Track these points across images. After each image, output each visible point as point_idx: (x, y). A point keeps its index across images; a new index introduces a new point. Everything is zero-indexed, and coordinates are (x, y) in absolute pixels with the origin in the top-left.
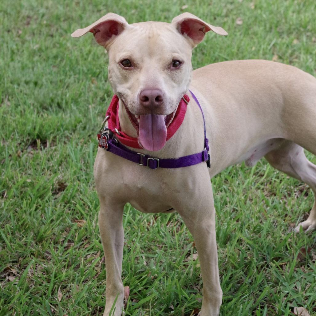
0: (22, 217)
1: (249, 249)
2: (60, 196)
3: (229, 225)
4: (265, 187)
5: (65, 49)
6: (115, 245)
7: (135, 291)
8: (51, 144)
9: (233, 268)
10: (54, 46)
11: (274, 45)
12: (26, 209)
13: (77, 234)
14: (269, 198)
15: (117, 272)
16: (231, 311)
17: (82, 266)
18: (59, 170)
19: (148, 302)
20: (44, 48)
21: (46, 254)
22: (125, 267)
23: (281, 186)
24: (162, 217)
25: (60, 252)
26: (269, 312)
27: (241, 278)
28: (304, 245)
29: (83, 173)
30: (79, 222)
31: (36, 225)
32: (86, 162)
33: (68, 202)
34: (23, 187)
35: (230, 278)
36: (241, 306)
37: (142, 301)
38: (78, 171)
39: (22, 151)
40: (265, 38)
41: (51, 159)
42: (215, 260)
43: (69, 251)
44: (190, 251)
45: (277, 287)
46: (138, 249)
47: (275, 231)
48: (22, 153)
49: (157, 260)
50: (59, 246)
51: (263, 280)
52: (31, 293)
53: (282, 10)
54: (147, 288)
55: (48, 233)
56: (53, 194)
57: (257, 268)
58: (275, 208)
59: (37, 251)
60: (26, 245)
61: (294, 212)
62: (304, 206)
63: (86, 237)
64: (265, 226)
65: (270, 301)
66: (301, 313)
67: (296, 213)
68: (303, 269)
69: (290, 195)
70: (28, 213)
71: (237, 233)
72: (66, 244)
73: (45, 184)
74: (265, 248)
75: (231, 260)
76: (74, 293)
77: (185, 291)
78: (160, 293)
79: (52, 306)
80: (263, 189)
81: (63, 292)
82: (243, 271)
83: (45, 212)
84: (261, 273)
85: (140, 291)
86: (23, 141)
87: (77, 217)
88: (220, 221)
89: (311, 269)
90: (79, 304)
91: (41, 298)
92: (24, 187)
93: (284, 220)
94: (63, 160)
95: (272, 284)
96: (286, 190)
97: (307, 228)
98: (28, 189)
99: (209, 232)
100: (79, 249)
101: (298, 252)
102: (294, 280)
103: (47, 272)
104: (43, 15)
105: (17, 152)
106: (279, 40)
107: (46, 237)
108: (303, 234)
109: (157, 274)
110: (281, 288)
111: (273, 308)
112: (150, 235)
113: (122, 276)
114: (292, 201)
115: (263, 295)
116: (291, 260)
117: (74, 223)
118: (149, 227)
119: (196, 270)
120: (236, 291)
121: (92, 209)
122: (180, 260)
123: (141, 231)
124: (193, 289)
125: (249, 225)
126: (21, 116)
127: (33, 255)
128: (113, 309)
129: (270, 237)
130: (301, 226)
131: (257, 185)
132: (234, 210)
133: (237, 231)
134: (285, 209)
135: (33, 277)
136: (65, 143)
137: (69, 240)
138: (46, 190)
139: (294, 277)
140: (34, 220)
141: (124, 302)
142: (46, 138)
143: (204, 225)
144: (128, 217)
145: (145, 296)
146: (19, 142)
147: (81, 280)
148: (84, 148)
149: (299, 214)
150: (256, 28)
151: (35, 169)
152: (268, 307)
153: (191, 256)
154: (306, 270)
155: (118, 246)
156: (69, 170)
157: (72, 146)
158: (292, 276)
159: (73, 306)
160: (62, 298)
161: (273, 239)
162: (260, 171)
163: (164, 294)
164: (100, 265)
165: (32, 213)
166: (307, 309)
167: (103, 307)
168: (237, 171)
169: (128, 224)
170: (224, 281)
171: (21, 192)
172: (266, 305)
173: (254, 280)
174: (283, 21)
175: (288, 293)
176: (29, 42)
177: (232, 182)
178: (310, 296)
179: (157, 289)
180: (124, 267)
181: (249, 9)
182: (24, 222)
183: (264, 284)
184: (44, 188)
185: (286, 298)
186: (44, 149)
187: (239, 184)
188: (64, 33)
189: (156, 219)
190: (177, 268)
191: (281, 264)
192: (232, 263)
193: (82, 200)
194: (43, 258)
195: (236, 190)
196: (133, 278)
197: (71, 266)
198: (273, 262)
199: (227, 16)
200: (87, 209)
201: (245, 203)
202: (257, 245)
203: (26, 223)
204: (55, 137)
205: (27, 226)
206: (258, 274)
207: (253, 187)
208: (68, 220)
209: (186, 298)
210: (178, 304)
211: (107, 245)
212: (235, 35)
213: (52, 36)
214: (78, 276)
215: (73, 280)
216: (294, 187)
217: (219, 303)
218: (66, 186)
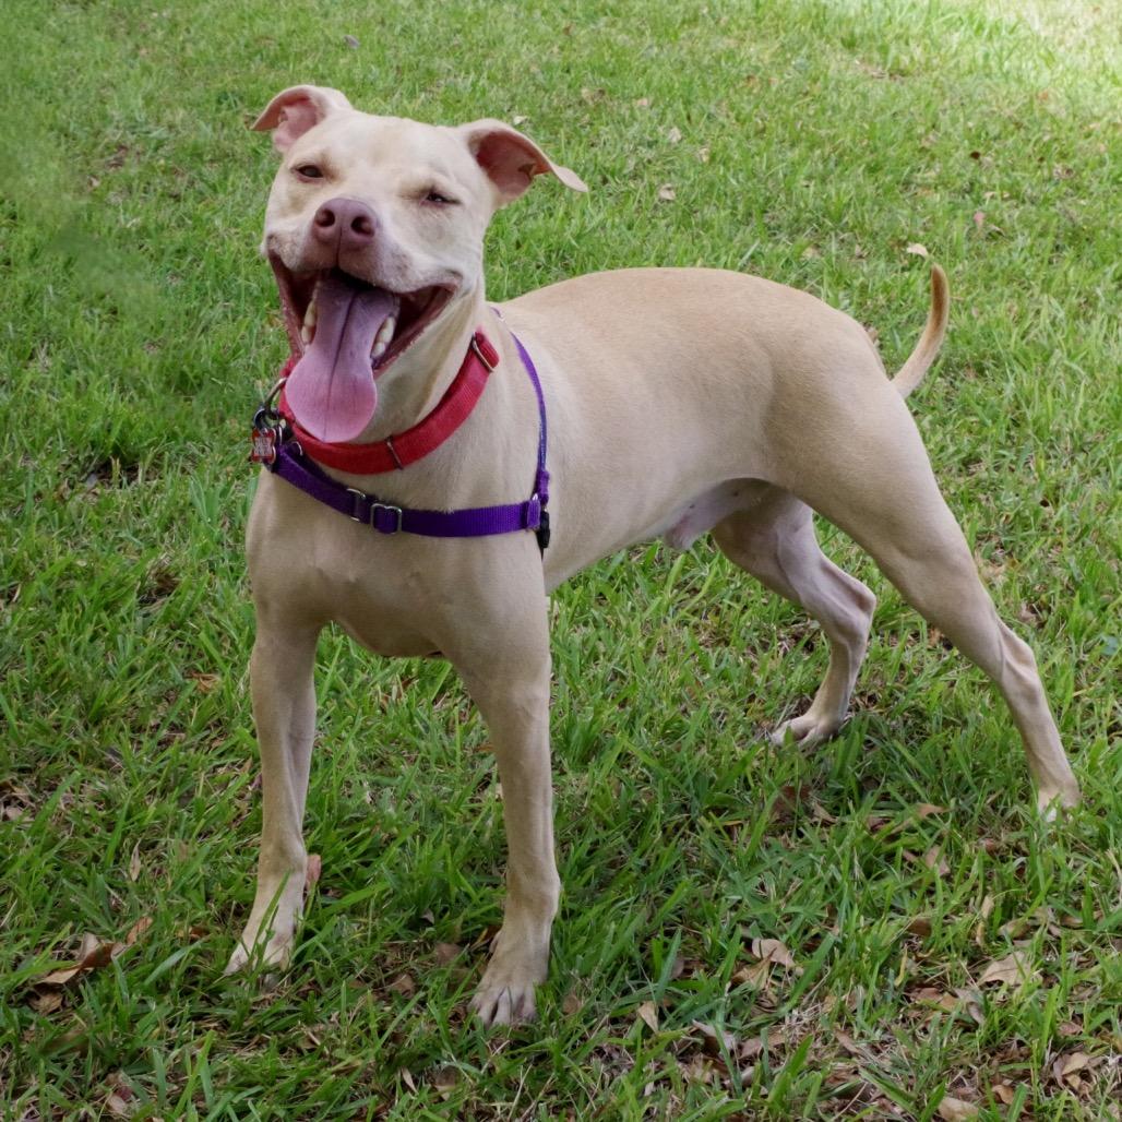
0: (54, 654)
1: (647, 781)
2: (158, 609)
3: (598, 713)
4: (703, 621)
5: (208, 233)
6: (291, 736)
7: (334, 868)
8: (148, 472)
9: (598, 825)
10: (181, 224)
11: (752, 257)
12: (68, 635)
13: (195, 711)
14: (710, 650)
15: (291, 813)
16: (584, 938)
17: (199, 794)
18: (163, 541)
19: (367, 901)
20: (152, 227)
21: (110, 757)
22: (315, 802)
23: (747, 620)
24: (423, 682)
25: (147, 754)
26: (686, 947)
27: (620, 853)
28: (792, 780)
29: (226, 553)
30: (204, 679)
31: (90, 677)
32: (237, 525)
33: (181, 625)
34: (63, 578)
35: (590, 852)
36: (613, 926)
37: (353, 898)
38: (212, 547)
39: (72, 487)
40: (731, 240)
41: (144, 513)
42: (545, 791)
43: (170, 751)
44: (489, 775)
45: (712, 884)
46: (353, 760)
47: (720, 735)
48: (69, 492)
49: (400, 791)
50: (144, 738)
51: (678, 862)
52: (61, 853)
53: (780, 169)
54: (367, 864)
55: (120, 700)
56: (143, 603)
57: (664, 830)
58: (724, 677)
59: (84, 747)
60: (57, 727)
61: (773, 691)
62: (799, 676)
63: (219, 720)
64: (695, 721)
65: (692, 917)
66: (771, 955)
67: (778, 693)
68: (785, 840)
69: (765, 646)
70: (71, 645)
71: (618, 735)
72: (164, 733)
73: (122, 575)
74: (689, 779)
75: (595, 804)
76: (174, 862)
77: (468, 877)
78: (401, 879)
79: (112, 892)
80: (696, 627)
81: (143, 855)
82: (626, 834)
83: (115, 647)
84: (673, 843)
85: (348, 871)
86: (76, 460)
87: (199, 663)
88: (575, 702)
89: (807, 843)
90: (183, 891)
91: (84, 870)
92: (69, 578)
93: (746, 711)
94: (176, 515)
95: (700, 873)
96: (756, 634)
97: (805, 734)
98: (78, 584)
99: (529, 717)
100: (197, 749)
101: (776, 794)
102: (760, 869)
103: (106, 801)
104: (160, 144)
105: (57, 486)
106: (768, 248)
107: (113, 712)
108: (793, 750)
109: (398, 827)
110: (724, 885)
111: (698, 937)
112: (388, 727)
113: (305, 828)
114: (770, 663)
115: (671, 902)
116: (756, 815)
117: (188, 681)
118: (386, 706)
119: (500, 825)
120: (604, 885)
121: (240, 646)
122: (461, 797)
123: (364, 713)
124: (491, 874)
125: (651, 718)
126: (78, 395)
127: (75, 755)
128: (273, 909)
129: (704, 750)
130: (789, 728)
131: (682, 613)
132: (616, 674)
133: (620, 728)
134: (750, 682)
135: (69, 812)
136: (183, 470)
137: (172, 723)
138: (124, 590)
139: (760, 861)
140: (85, 664)
141: (305, 895)
142: (137, 456)
143: (518, 695)
144: (333, 674)
145: (361, 884)
146: (66, 461)
147: (194, 828)
148: (233, 488)
149: (786, 698)
150: (709, 212)
151: (101, 535)
152: (684, 933)
153: (490, 787)
154: (793, 845)
155: (296, 740)
156: (188, 541)
157: (203, 482)
158: (753, 856)
159: (166, 895)
160: (141, 872)
161: (712, 757)
162: (692, 578)
163: (412, 880)
164: (248, 795)
165: (82, 649)
166: (788, 945)
167: (249, 905)
168: (632, 574)
169: (332, 693)
170: (573, 859)
171: (59, 592)
172: (680, 928)
173: (653, 862)
174: (782, 197)
175: (740, 902)
176: (116, 208)
177: (616, 602)
178: (796, 914)
179: (395, 867)
180: (310, 804)
181: (694, 163)
182: (60, 668)
183: (678, 873)
184: (120, 585)
185: (733, 914)
186: (129, 483)
187: (633, 609)
188: (208, 192)
189: (405, 685)
190: (450, 817)
191: (730, 824)
192: (598, 814)
193: (217, 623)
194: (101, 767)
195: (624, 623)
196: (334, 833)
197: (172, 790)
198: (708, 818)
199: (635, 176)
200: (227, 645)
201: (646, 660)
202: (668, 771)
203: (63, 671)
204: (159, 456)
205: (66, 680)
206: (666, 846)
207: (669, 619)
208: (175, 672)
209: (467, 895)
210: (445, 911)
211: (269, 736)
212: (654, 226)
213: (177, 198)
214: (189, 819)
215: (175, 828)
216: (779, 627)
217: (551, 909)
218: (176, 584)
